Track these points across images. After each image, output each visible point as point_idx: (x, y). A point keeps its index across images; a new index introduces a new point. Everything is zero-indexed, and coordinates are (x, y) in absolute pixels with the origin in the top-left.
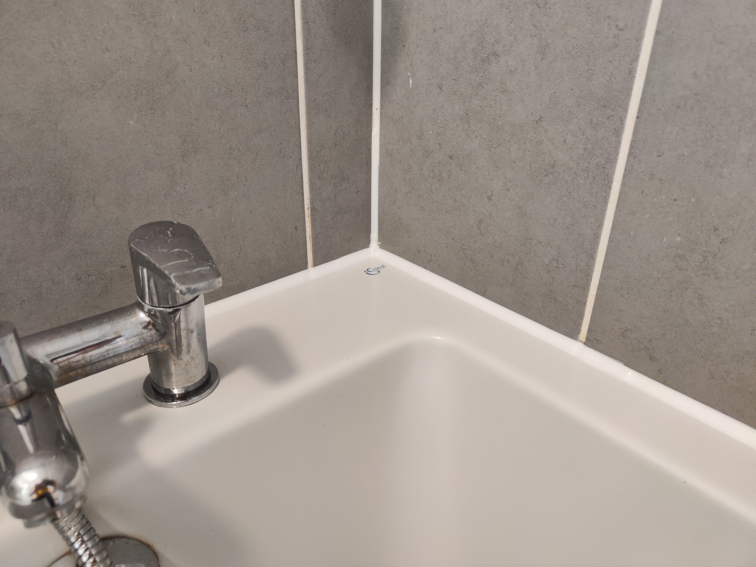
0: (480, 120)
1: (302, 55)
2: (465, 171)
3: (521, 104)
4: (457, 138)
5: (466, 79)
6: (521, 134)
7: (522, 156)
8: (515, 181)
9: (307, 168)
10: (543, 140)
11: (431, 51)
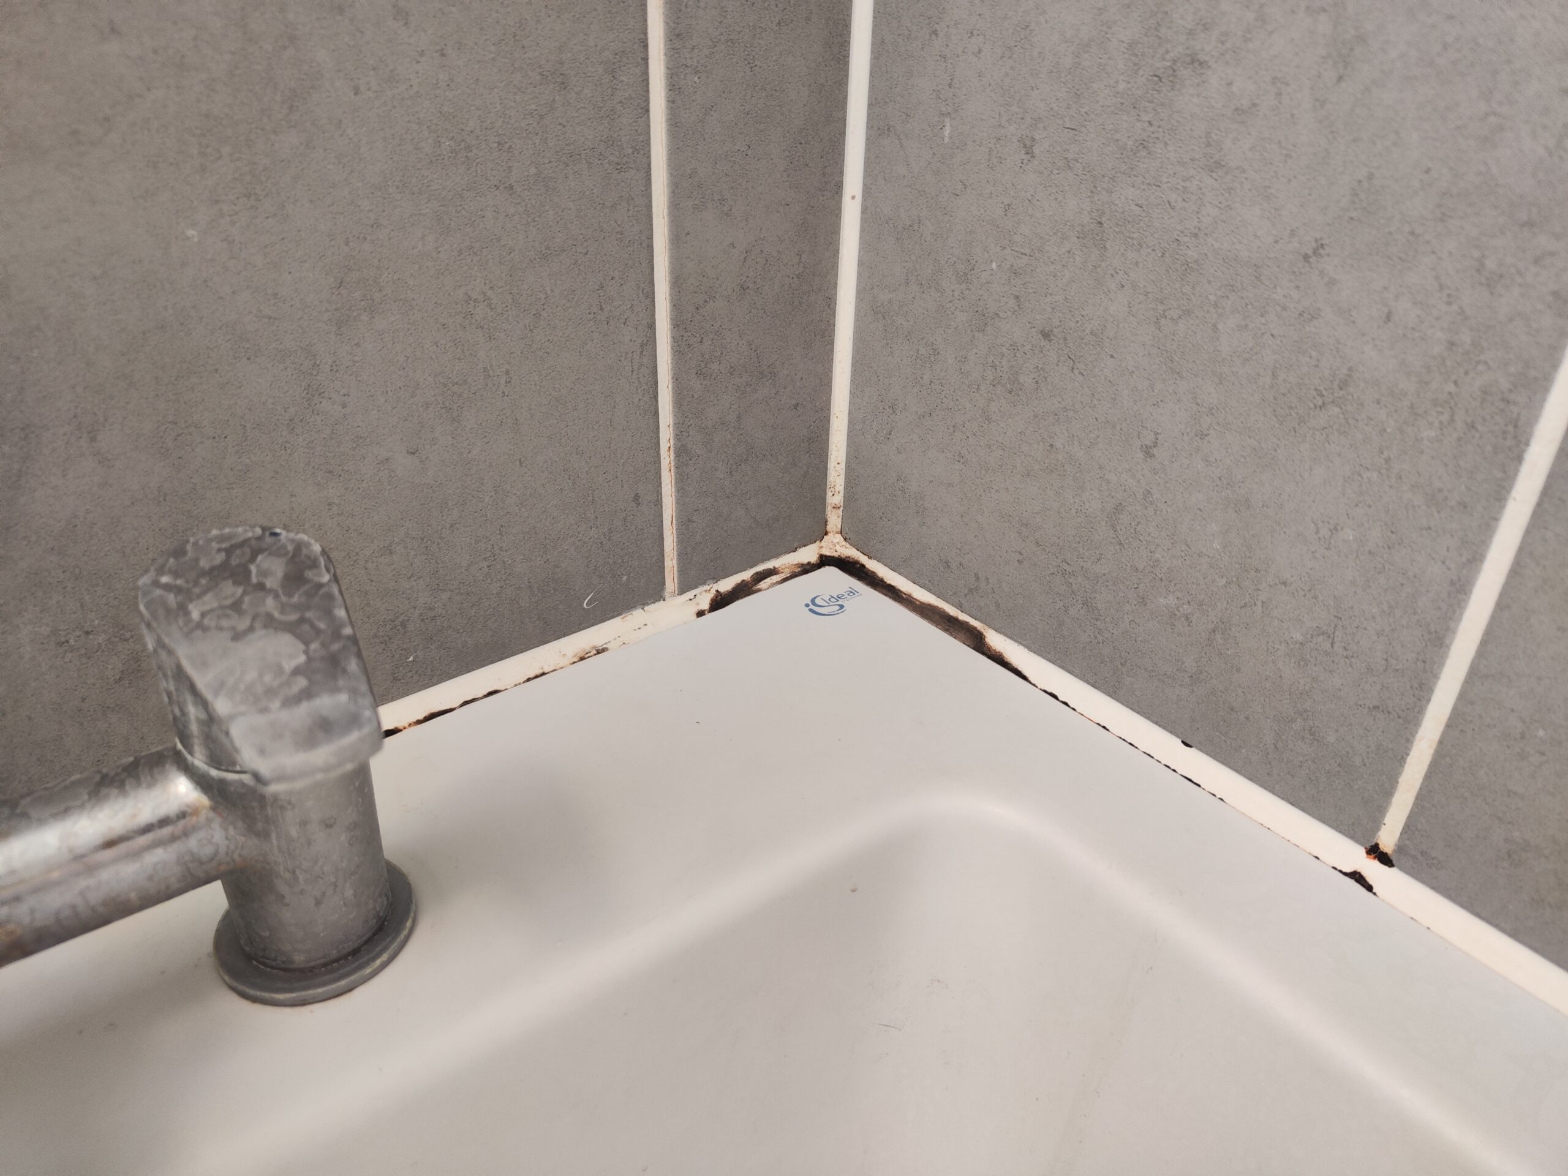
0: (1135, 242)
1: (662, 53)
2: (1083, 375)
3: (1261, 204)
4: (1067, 285)
5: (1104, 129)
6: (1254, 287)
7: (1251, 349)
8: (1226, 412)
9: (669, 348)
10: (1319, 309)
11: (1009, 48)
